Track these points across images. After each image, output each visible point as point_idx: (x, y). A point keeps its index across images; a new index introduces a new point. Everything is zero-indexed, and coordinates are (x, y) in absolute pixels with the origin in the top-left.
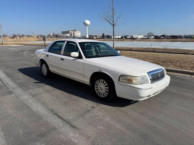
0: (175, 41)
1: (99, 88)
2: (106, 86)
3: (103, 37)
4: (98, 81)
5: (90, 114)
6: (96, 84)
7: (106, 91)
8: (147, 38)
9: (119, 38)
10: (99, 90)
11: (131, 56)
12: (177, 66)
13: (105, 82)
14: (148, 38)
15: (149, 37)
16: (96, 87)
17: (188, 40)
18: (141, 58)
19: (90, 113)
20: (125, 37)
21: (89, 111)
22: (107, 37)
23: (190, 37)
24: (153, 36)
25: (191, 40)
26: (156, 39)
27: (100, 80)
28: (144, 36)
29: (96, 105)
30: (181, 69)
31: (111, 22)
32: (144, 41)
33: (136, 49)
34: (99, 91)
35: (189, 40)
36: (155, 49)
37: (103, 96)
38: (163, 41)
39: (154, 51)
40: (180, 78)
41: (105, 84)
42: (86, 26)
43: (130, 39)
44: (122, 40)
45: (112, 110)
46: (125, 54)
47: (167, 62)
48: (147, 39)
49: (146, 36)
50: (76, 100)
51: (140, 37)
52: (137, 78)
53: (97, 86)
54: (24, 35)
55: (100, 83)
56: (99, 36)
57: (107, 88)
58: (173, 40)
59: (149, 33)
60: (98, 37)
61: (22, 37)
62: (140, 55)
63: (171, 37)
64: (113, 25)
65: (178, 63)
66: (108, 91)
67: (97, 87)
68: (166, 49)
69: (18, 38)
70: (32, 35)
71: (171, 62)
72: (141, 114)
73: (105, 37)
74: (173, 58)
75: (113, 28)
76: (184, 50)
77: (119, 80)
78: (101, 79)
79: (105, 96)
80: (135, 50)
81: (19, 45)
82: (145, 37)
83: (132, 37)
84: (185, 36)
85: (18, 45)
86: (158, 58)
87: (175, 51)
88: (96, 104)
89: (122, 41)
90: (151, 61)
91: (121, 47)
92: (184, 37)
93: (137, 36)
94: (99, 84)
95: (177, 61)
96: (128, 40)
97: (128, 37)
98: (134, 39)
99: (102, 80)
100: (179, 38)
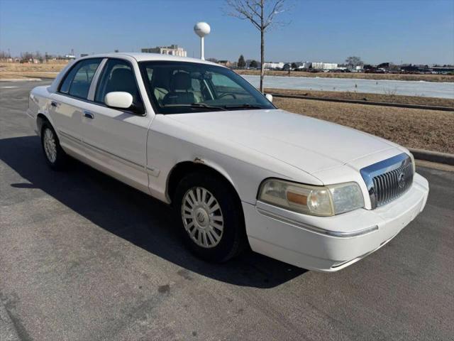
0: (412, 80)
1: (193, 216)
2: (217, 213)
3: (241, 64)
4: (191, 193)
5: (144, 323)
6: (184, 203)
7: (216, 229)
8: (345, 71)
9: (278, 69)
10: (195, 223)
11: (305, 111)
12: (430, 141)
13: (212, 199)
14: (347, 71)
15: (350, 67)
16: (187, 212)
17: (443, 76)
18: (333, 117)
19: (145, 318)
20: (294, 65)
21: (144, 308)
22: (251, 66)
23: (446, 70)
24: (359, 64)
25: (450, 77)
26: (367, 72)
27: (198, 191)
28: (338, 66)
29: (178, 278)
30: (443, 151)
31: (257, 19)
32: (339, 77)
33: (319, 95)
34: (193, 227)
35: (447, 76)
36: (366, 94)
37: (207, 246)
38: (384, 79)
39: (364, 100)
40: (443, 178)
41: (214, 204)
42: (201, 37)
43: (304, 70)
44: (287, 72)
45: (230, 301)
46: (289, 107)
47: (401, 130)
48: (345, 73)
49: (343, 66)
50: (116, 255)
51: (329, 66)
52: (323, 192)
53: (188, 209)
54: (51, 56)
55: (197, 200)
56: (232, 62)
57: (220, 218)
58: (409, 75)
59: (351, 58)
60: (228, 64)
61: (45, 61)
62: (329, 110)
63: (402, 68)
64: (262, 28)
65: (432, 133)
66: (221, 228)
67: (189, 213)
68: (394, 96)
69: (36, 61)
70: (70, 56)
71: (415, 132)
72: (334, 321)
73: (245, 65)
74: (418, 120)
75: (262, 36)
76: (440, 100)
77: (258, 197)
78: (200, 186)
79: (214, 244)
80: (317, 97)
81: (31, 79)
82: (341, 68)
83: (311, 67)
84: (436, 66)
85: (27, 79)
86: (379, 119)
87: (417, 102)
88: (179, 273)
89: (287, 75)
90: (359, 126)
91: (282, 90)
92: (435, 70)
93: (321, 64)
94: (193, 203)
95: (431, 129)
96: (300, 72)
97: (300, 67)
98: (315, 71)
99: (205, 191)
100: (421, 71)
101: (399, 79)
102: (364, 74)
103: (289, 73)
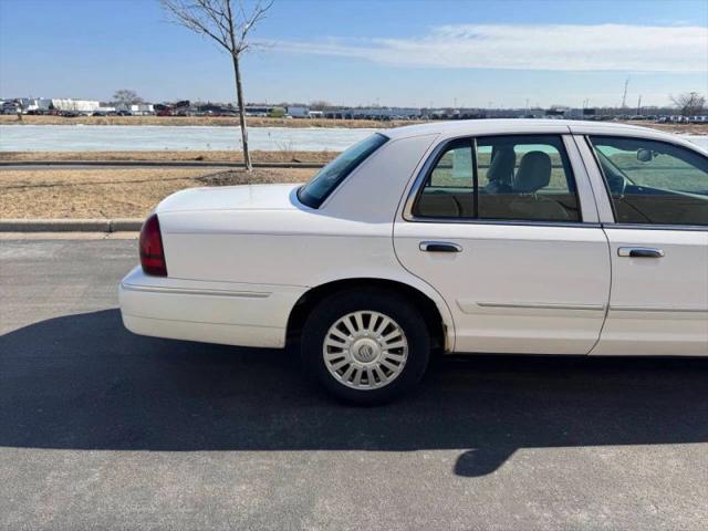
15: (124, 107)
17: (263, 119)
25: (272, 119)
26: (159, 115)
28: (103, 105)
32: (118, 124)
38: (190, 124)
43: (43, 112)
49: (111, 105)
51: (86, 105)
58: (220, 118)
59: (121, 93)
63: (209, 108)
64: (235, 52)
82: (109, 109)
89: (15, 121)
93: (70, 101)
97: (31, 108)
98: (69, 114)
101: (211, 125)
102: (156, 117)
103: (20, 119)
